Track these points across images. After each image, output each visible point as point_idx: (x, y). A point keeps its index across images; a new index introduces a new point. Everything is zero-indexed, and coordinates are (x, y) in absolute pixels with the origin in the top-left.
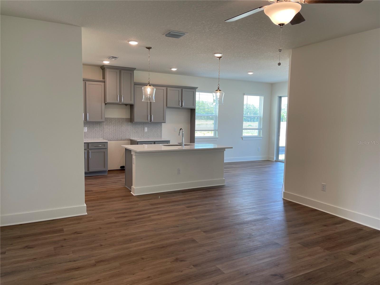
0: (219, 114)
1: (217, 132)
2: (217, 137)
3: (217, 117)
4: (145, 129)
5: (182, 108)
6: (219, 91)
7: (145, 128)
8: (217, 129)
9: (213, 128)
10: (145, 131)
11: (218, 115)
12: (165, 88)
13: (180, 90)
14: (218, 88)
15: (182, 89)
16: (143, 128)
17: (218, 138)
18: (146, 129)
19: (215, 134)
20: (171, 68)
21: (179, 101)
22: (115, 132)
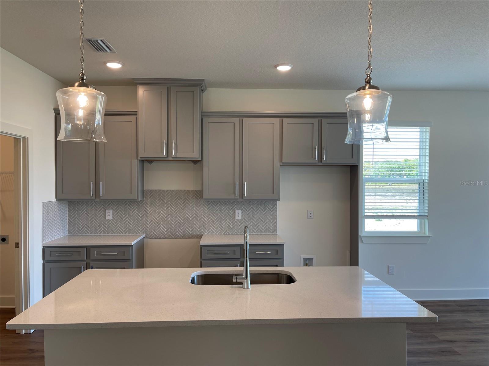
0: (429, 177)
1: (426, 222)
2: (427, 234)
3: (426, 185)
4: (236, 214)
5: (320, 164)
6: (369, 88)
7: (236, 211)
8: (426, 215)
9: (417, 211)
10: (237, 218)
11: (429, 180)
12: (276, 120)
13: (315, 121)
14: (368, 81)
15: (322, 120)
16: (233, 211)
17: (430, 236)
18: (239, 214)
19: (421, 226)
20: (276, 66)
21: (313, 149)
22: (170, 219)
